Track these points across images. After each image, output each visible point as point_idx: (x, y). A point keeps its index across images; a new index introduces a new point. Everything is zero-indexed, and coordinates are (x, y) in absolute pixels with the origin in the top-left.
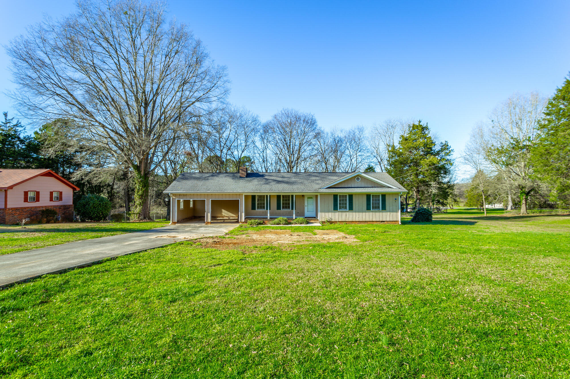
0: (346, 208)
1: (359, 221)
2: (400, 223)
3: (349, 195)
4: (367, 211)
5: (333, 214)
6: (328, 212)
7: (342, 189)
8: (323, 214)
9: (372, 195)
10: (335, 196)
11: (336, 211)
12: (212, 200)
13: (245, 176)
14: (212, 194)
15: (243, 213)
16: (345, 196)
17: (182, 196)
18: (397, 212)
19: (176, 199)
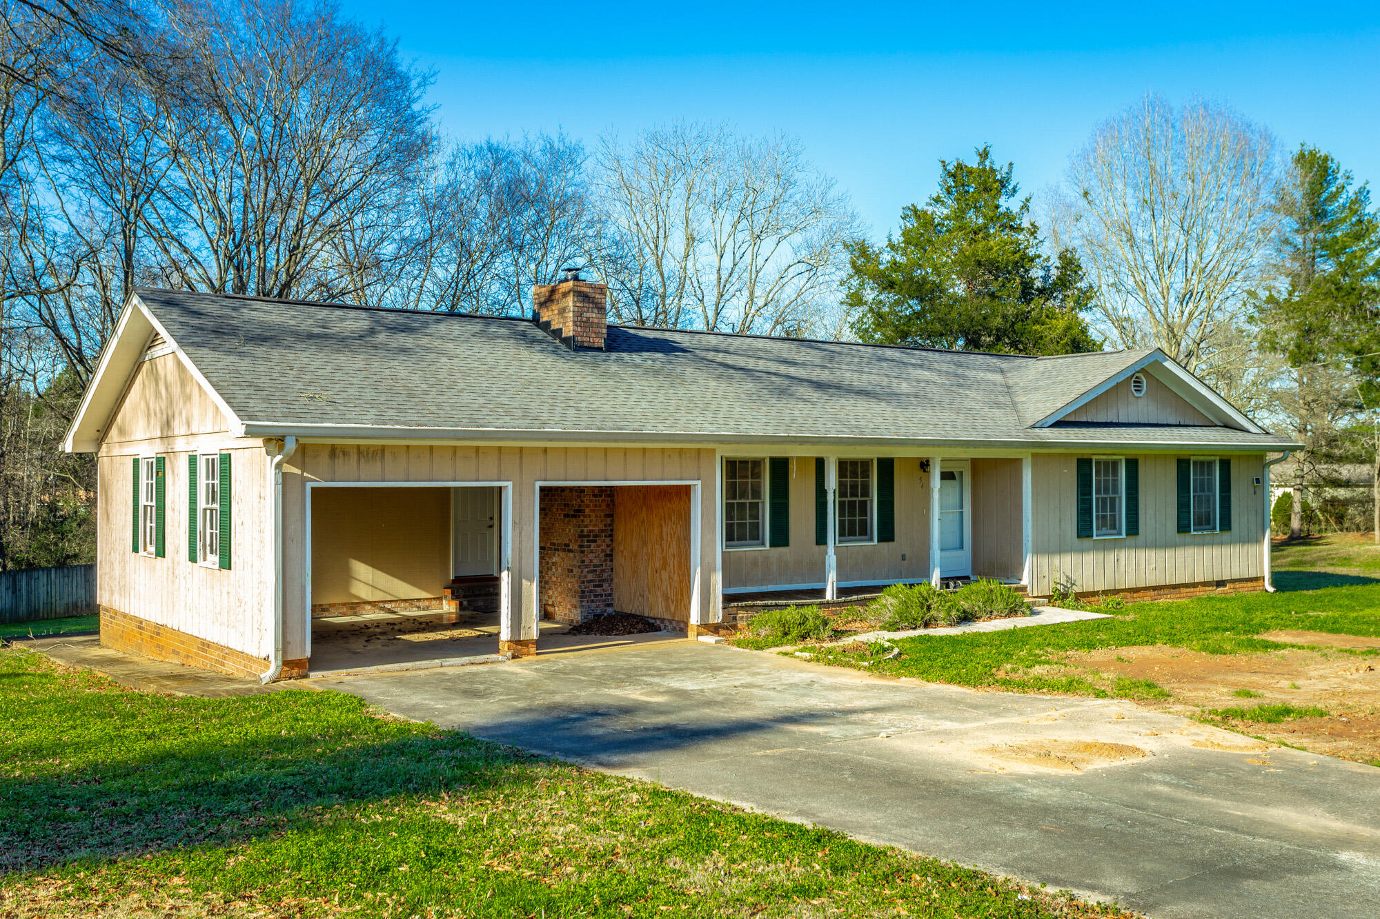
0: (1114, 526)
1: (1155, 588)
2: (1271, 589)
3: (1127, 461)
4: (1179, 538)
5: (1076, 557)
6: (1060, 550)
7: (1114, 431)
8: (1044, 560)
9: (1195, 463)
10: (1084, 465)
11: (1086, 542)
12: (542, 489)
13: (600, 342)
14: (545, 450)
15: (715, 570)
16: (1115, 464)
17: (354, 457)
18: (1258, 540)
19: (309, 485)
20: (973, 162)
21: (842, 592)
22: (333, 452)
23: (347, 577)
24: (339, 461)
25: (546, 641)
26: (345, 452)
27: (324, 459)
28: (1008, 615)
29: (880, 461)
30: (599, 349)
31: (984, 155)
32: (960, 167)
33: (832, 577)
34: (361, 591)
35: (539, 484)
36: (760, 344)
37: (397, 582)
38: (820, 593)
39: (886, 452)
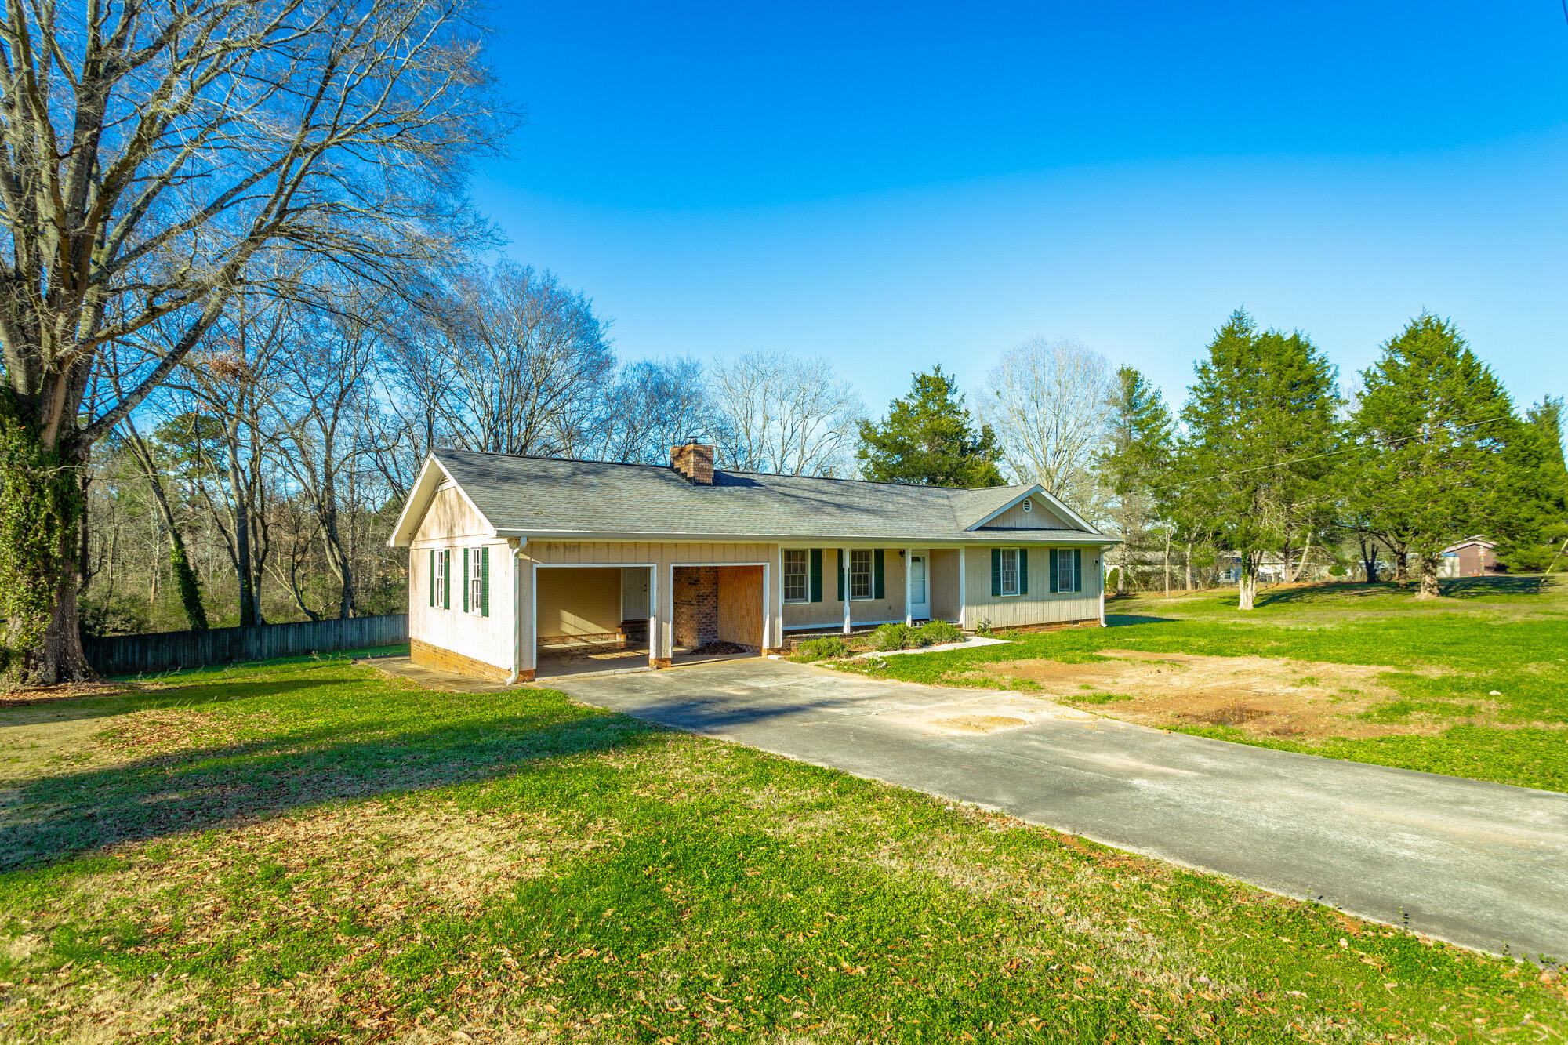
0: (1013, 589)
1: (1037, 625)
2: (1104, 625)
3: (1021, 550)
4: (1051, 595)
5: (991, 607)
6: (982, 603)
7: (1013, 532)
8: (972, 610)
9: (1060, 551)
10: (995, 553)
11: (997, 598)
12: (675, 568)
13: (710, 481)
14: (676, 545)
15: (777, 615)
16: (1014, 552)
17: (562, 550)
18: (1097, 597)
19: (535, 566)
20: (931, 374)
21: (854, 628)
22: (550, 546)
23: (559, 621)
24: (553, 551)
25: (677, 659)
26: (556, 546)
27: (544, 550)
28: (951, 642)
29: (876, 551)
30: (709, 485)
31: (938, 369)
32: (923, 376)
33: (847, 619)
34: (568, 629)
35: (672, 565)
36: (806, 481)
37: (589, 624)
38: (840, 629)
39: (879, 546)
